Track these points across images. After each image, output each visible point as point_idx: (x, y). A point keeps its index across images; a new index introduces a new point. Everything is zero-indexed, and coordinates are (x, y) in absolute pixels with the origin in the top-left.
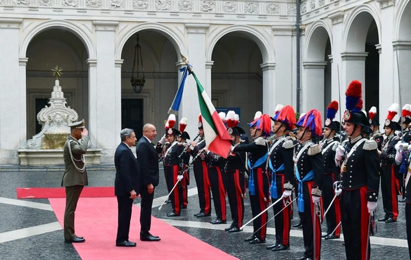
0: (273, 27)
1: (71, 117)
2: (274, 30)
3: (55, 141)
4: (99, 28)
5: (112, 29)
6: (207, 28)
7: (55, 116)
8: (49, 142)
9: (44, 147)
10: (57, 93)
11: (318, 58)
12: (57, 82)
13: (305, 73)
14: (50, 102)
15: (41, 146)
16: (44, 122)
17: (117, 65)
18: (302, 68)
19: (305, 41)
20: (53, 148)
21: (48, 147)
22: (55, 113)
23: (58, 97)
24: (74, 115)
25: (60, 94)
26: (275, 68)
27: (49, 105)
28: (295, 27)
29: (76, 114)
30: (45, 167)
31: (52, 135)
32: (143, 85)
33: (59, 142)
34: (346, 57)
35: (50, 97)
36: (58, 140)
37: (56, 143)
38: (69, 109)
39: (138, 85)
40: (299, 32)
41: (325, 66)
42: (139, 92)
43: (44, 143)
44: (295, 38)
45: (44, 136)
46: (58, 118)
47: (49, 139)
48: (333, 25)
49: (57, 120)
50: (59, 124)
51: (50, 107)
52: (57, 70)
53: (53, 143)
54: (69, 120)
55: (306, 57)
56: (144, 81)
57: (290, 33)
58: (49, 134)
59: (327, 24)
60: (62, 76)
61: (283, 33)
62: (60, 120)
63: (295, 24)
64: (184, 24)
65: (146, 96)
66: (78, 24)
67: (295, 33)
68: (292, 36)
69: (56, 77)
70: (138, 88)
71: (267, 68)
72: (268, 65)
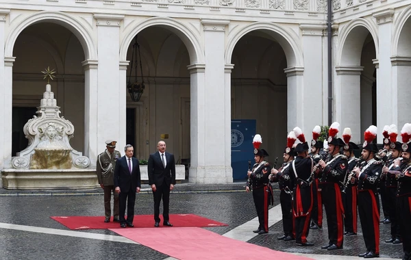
0: (302, 25)
1: (66, 130)
2: (302, 29)
3: (49, 159)
4: (101, 23)
5: (115, 23)
6: (227, 25)
7: (47, 129)
8: (41, 160)
9: (35, 166)
10: (49, 100)
11: (353, 63)
12: (49, 87)
13: (338, 80)
14: (41, 112)
15: (30, 165)
16: (34, 136)
17: (121, 67)
18: (334, 73)
19: (339, 43)
20: (46, 168)
21: (40, 167)
22: (47, 125)
23: (50, 105)
24: (70, 128)
25: (52, 101)
26: (304, 73)
27: (39, 115)
28: (326, 26)
29: (71, 125)
30: (40, 191)
31: (45, 152)
32: (142, 92)
33: (54, 161)
34: (398, 61)
35: (39, 104)
36: (52, 157)
37: (49, 161)
38: (63, 119)
39: (136, 92)
40: (330, 31)
41: (361, 71)
42: (138, 100)
43: (35, 162)
44: (326, 39)
45: (33, 152)
46: (51, 131)
47: (40, 156)
48: (379, 24)
49: (50, 133)
50: (51, 138)
51: (40, 118)
52: (49, 72)
53: (46, 162)
54: (64, 133)
55: (339, 60)
56: (143, 87)
57: (320, 33)
58: (41, 151)
59: (371, 25)
60: (56, 80)
61: (313, 33)
62: (54, 133)
63: (325, 22)
64: (200, 19)
65: (139, 105)
66: (76, 17)
67: (326, 33)
68: (323, 36)
69: (47, 80)
70: (136, 95)
71: (294, 73)
72: (296, 70)
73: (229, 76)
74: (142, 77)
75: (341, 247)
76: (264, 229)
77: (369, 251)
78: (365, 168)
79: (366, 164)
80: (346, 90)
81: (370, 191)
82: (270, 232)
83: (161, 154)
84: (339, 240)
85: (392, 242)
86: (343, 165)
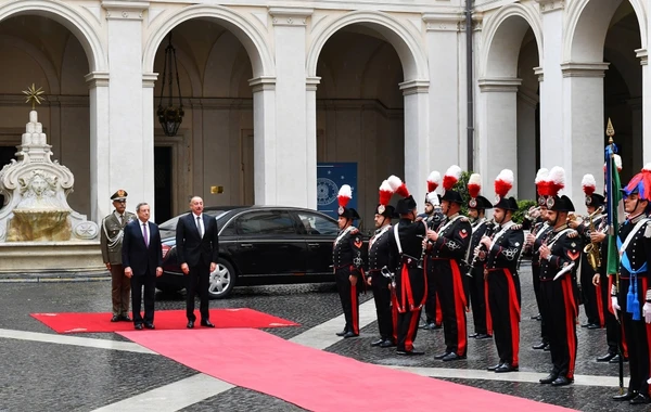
0: (425, 16)
1: (61, 181)
2: (426, 21)
3: (35, 227)
4: (113, 15)
5: (136, 16)
6: (309, 17)
7: (32, 179)
8: (24, 229)
9: (14, 237)
10: (34, 135)
11: (506, 72)
12: (34, 115)
13: (481, 99)
14: (22, 153)
15: (7, 235)
16: (11, 191)
17: (145, 83)
18: (477, 89)
19: (484, 42)
20: (31, 239)
21: (22, 238)
22: (32, 174)
23: (36, 142)
24: (67, 178)
25: (40, 137)
26: (430, 90)
27: (19, 158)
28: (464, 17)
29: (71, 175)
30: (22, 275)
31: (28, 215)
32: (180, 121)
33: (43, 228)
34: (572, 71)
35: (20, 142)
36: (40, 223)
37: (36, 230)
38: (56, 165)
39: (171, 121)
40: (470, 24)
41: (518, 86)
42: (174, 134)
43: (13, 230)
44: (463, 36)
45: (12, 216)
46: (39, 183)
47: (22, 222)
48: (544, 13)
49: (36, 186)
50: (39, 193)
51: (21, 163)
52: (34, 92)
53: (31, 228)
54: (58, 185)
55: (485, 69)
56: (182, 114)
57: (455, 28)
58: (24, 214)
59: (531, 13)
60: (43, 104)
61: (443, 27)
62: (43, 186)
63: (462, 10)
64: (268, 8)
65: (177, 142)
66: (75, 6)
67: (463, 28)
68: (459, 32)
69: (32, 105)
70: (171, 126)
71: (414, 89)
72: (417, 84)
73: (313, 95)
74: (180, 97)
75: (464, 356)
76: (353, 331)
77: (502, 361)
78: (498, 235)
79: (500, 229)
80: (495, 115)
81: (506, 271)
82: (362, 335)
83: (196, 216)
84: (460, 346)
85: (542, 348)
86: (464, 231)
